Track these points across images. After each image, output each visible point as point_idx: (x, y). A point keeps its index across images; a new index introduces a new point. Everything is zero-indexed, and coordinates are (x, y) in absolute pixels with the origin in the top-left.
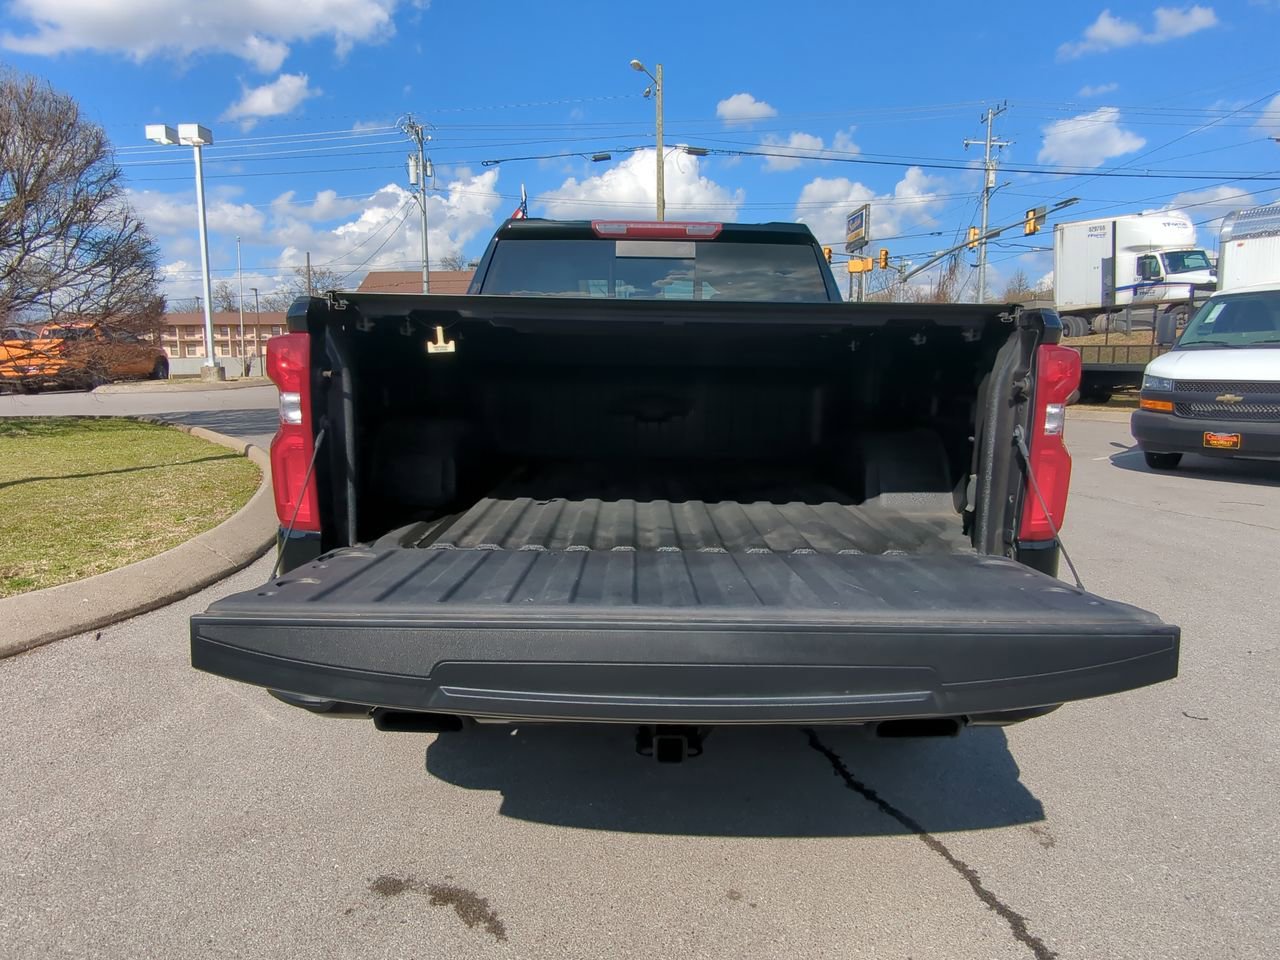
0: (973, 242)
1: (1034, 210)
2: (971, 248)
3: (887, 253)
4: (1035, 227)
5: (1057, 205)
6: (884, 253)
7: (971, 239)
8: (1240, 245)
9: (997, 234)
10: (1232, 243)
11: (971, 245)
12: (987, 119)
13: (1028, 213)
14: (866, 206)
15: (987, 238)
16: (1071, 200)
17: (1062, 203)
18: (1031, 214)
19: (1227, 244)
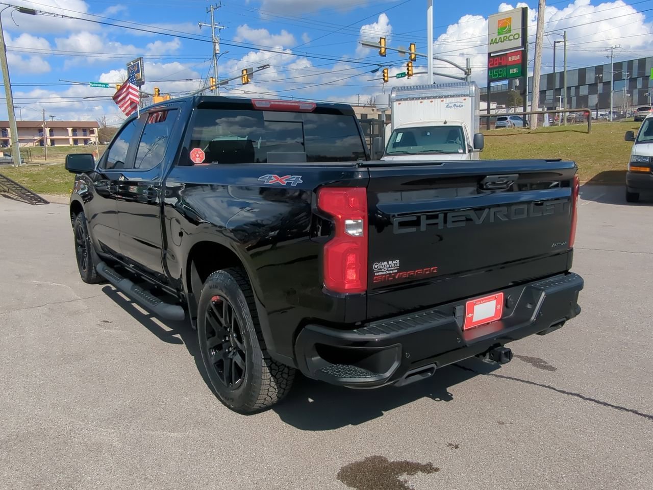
0: (212, 86)
1: (246, 70)
2: (211, 90)
3: (159, 91)
4: (248, 80)
5: (259, 68)
6: (157, 90)
7: (212, 84)
8: (399, 104)
9: (227, 83)
10: (396, 102)
11: (212, 88)
12: (210, 11)
13: (243, 71)
14: (140, 58)
15: (221, 84)
16: (266, 66)
17: (261, 67)
18: (245, 72)
19: (394, 103)
